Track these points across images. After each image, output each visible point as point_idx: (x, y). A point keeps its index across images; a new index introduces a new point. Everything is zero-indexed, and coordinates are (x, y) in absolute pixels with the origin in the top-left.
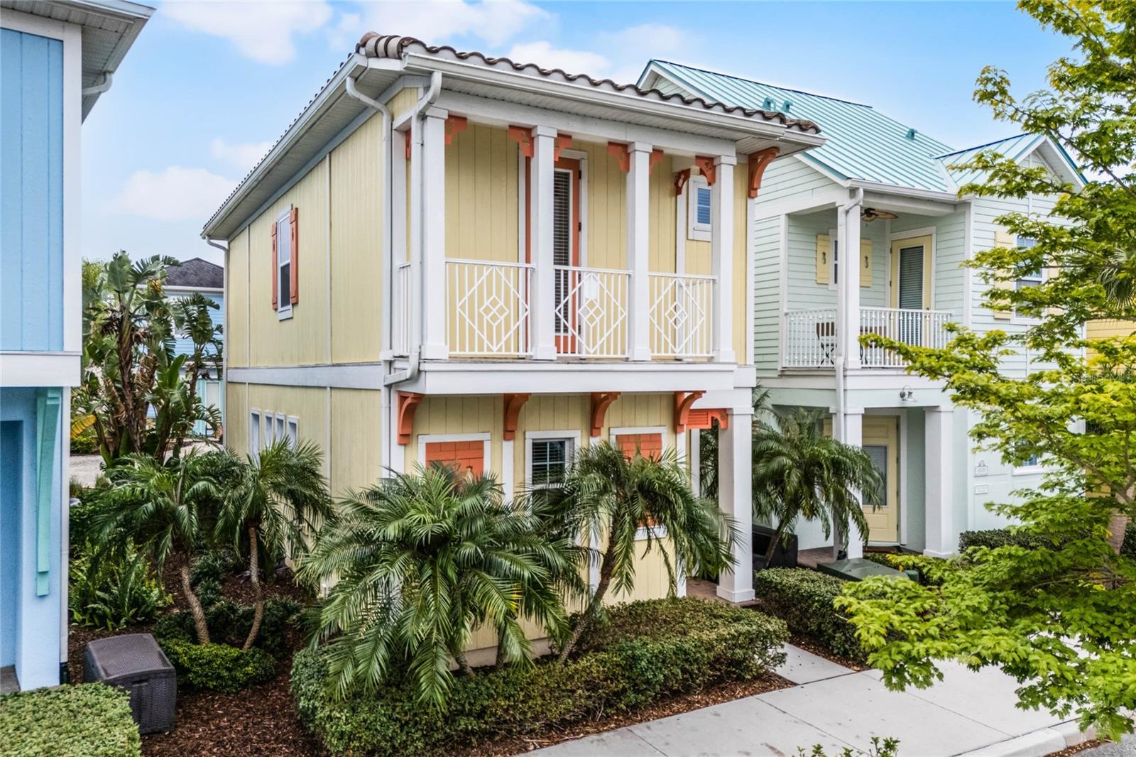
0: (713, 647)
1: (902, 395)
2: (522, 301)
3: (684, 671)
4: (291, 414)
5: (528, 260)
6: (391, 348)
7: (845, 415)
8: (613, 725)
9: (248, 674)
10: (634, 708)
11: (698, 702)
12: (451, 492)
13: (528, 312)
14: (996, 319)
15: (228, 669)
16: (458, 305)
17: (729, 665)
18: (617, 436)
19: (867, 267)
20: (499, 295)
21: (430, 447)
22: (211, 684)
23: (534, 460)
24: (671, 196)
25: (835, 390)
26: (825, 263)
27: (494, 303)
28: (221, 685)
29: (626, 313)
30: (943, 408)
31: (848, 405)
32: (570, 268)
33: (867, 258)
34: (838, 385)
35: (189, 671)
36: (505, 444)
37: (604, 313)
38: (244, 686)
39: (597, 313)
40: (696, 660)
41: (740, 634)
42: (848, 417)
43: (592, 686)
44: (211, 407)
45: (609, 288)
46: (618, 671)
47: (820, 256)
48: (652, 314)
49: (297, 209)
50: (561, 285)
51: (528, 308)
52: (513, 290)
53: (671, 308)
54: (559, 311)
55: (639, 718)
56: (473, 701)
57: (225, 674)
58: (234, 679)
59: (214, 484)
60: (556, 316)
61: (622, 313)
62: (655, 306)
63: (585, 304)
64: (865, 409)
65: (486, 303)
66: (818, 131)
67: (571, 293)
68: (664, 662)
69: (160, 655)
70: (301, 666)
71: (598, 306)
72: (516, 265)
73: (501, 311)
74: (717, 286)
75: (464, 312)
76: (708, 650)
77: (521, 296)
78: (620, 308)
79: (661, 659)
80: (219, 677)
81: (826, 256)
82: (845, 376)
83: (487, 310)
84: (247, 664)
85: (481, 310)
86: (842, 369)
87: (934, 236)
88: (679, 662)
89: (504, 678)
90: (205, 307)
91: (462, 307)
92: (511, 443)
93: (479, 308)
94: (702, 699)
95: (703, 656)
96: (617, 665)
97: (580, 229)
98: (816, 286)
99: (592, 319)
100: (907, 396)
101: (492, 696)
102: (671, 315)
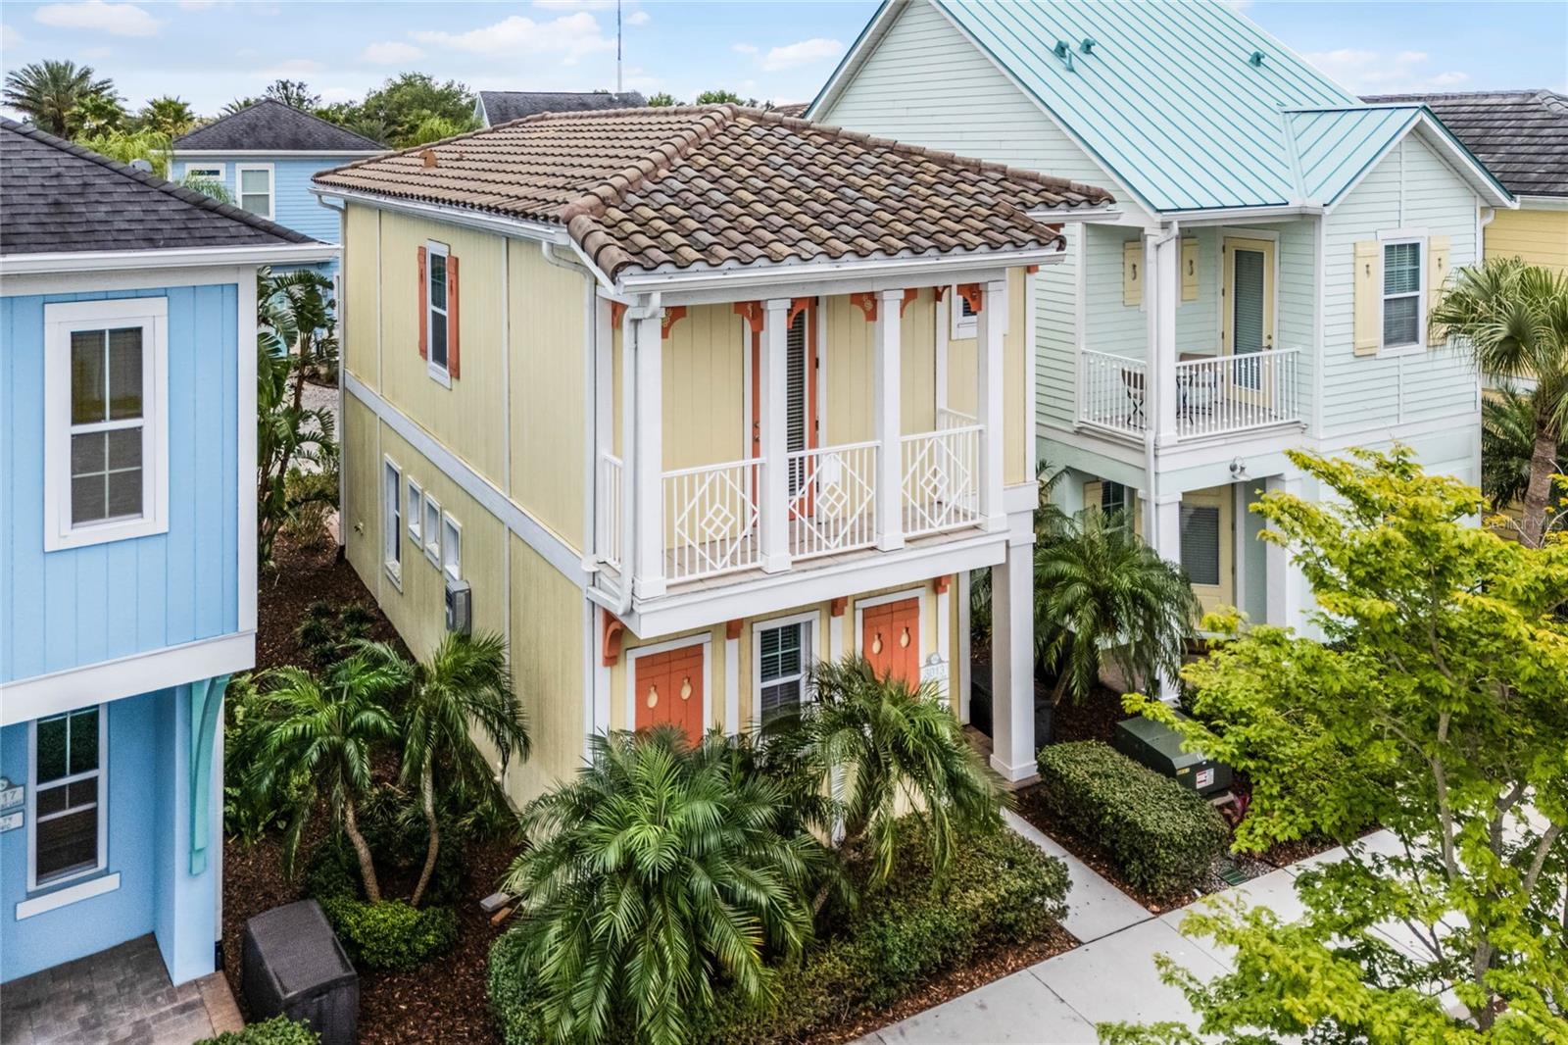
0: (978, 916)
1: (1233, 469)
2: (749, 504)
3: (944, 949)
4: (450, 510)
5: (756, 453)
6: (595, 552)
7: (1157, 505)
8: (860, 1029)
9: (428, 945)
10: (887, 1004)
11: (962, 983)
12: (675, 780)
13: (757, 516)
14: (1357, 357)
15: (407, 942)
16: (677, 523)
17: (997, 932)
18: (864, 609)
19: (1191, 273)
20: (723, 502)
21: (640, 662)
22: (388, 962)
23: (763, 652)
24: (929, 303)
25: (1144, 469)
26: (1134, 278)
27: (718, 512)
28: (399, 962)
29: (873, 493)
30: (1288, 476)
31: (1161, 492)
32: (806, 453)
33: (1191, 262)
34: (1147, 462)
35: (362, 946)
36: (729, 643)
37: (847, 497)
38: (424, 959)
39: (839, 498)
40: (959, 936)
41: (1011, 894)
42: (1161, 508)
43: (835, 988)
44: (321, 410)
45: (853, 468)
46: (865, 965)
47: (1129, 270)
48: (905, 488)
49: (457, 259)
50: (797, 474)
51: (757, 510)
52: (739, 492)
53: (928, 474)
54: (794, 506)
55: (891, 1015)
56: (701, 1033)
57: (403, 948)
58: (413, 952)
59: (386, 718)
60: (790, 511)
61: (868, 493)
62: (909, 476)
63: (824, 491)
64: (1184, 494)
65: (709, 514)
66: (1112, 201)
67: (807, 482)
68: (920, 945)
69: (335, 944)
70: (501, 977)
71: (839, 490)
72: (741, 463)
73: (725, 520)
74: (984, 436)
75: (684, 531)
76: (973, 921)
77: (748, 498)
78: (866, 488)
79: (917, 943)
80: (398, 953)
81: (1137, 269)
82: (1156, 456)
83: (710, 523)
84: (427, 932)
85: (702, 524)
86: (1152, 448)
87: (1277, 244)
88: (937, 941)
89: (736, 999)
90: (313, 286)
91: (682, 526)
92: (736, 641)
93: (700, 521)
94: (966, 977)
95: (967, 929)
96: (865, 959)
97: (817, 366)
98: (1124, 308)
99: (832, 508)
100: (1238, 471)
101: (723, 1023)
102: (928, 482)
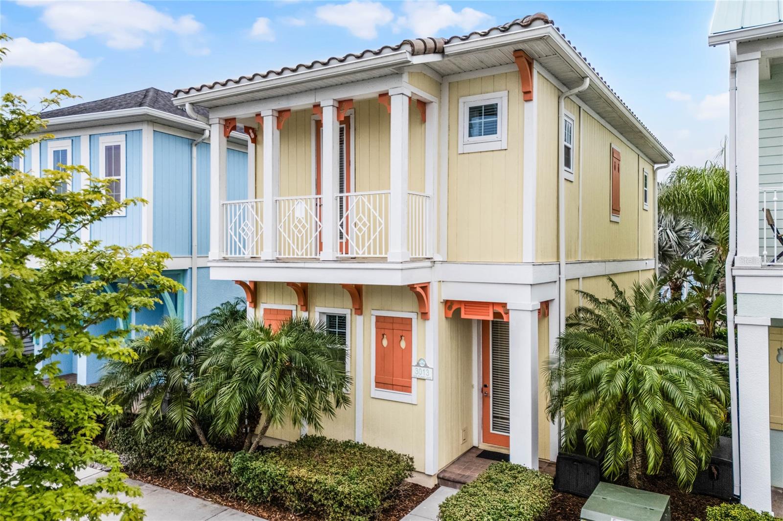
2: (259, 223)
13: (263, 229)
18: (376, 316)
20: (248, 220)
21: (265, 310)
32: (286, 198)
37: (308, 226)
39: (304, 226)
48: (342, 225)
50: (283, 209)
51: (263, 226)
52: (255, 216)
54: (281, 227)
62: (343, 218)
65: (242, 226)
67: (287, 215)
73: (249, 230)
75: (232, 232)
77: (259, 219)
83: (243, 230)
97: (350, 165)
99: (300, 231)
102: (356, 225)
